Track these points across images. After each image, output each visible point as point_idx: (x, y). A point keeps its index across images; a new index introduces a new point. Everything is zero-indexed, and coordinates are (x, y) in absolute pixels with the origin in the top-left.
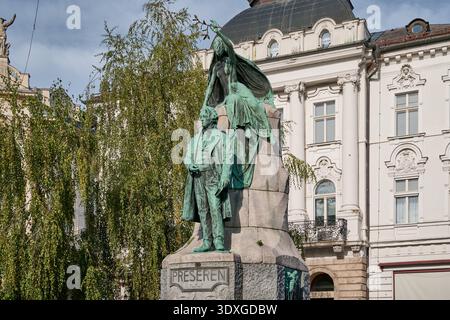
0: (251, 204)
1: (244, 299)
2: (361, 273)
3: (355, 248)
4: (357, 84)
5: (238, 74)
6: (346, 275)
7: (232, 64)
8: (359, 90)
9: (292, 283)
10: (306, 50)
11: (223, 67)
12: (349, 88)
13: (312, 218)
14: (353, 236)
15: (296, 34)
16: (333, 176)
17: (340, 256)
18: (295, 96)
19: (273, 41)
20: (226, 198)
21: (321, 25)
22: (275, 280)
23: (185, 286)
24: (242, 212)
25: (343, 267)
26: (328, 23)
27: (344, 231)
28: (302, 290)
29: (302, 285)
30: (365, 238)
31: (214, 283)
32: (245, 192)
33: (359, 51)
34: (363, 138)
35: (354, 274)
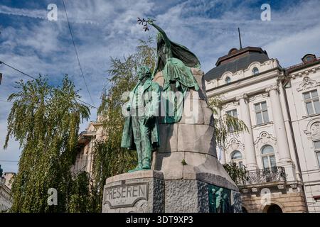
2: (300, 203)
3: (293, 186)
4: (278, 91)
6: (290, 204)
7: (168, 47)
8: (279, 93)
10: (245, 77)
12: (273, 93)
13: (261, 167)
14: (290, 178)
15: (239, 72)
16: (271, 142)
17: (284, 191)
18: (242, 101)
19: (228, 78)
20: (154, 127)
21: (252, 66)
25: (287, 200)
26: (256, 64)
27: (283, 174)
30: (299, 179)
33: (276, 73)
34: (286, 118)
35: (296, 204)
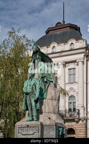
0: (46, 104)
1: (44, 137)
2: (84, 128)
3: (82, 120)
4: (83, 62)
5: (42, 59)
6: (79, 129)
7: (40, 55)
8: (84, 64)
9: (61, 132)
10: (65, 50)
11: (36, 56)
13: (67, 109)
14: (82, 115)
15: (62, 44)
16: (75, 95)
17: (77, 122)
19: (54, 47)
20: (38, 102)
21: (71, 41)
22: (55, 131)
23: (23, 133)
24: (43, 107)
25: (78, 126)
26: (73, 41)
27: (79, 114)
28: (64, 134)
29: (64, 133)
30: (86, 116)
31: (33, 132)
32: (44, 100)
33: (84, 50)
34: (85, 81)
35: (82, 128)
